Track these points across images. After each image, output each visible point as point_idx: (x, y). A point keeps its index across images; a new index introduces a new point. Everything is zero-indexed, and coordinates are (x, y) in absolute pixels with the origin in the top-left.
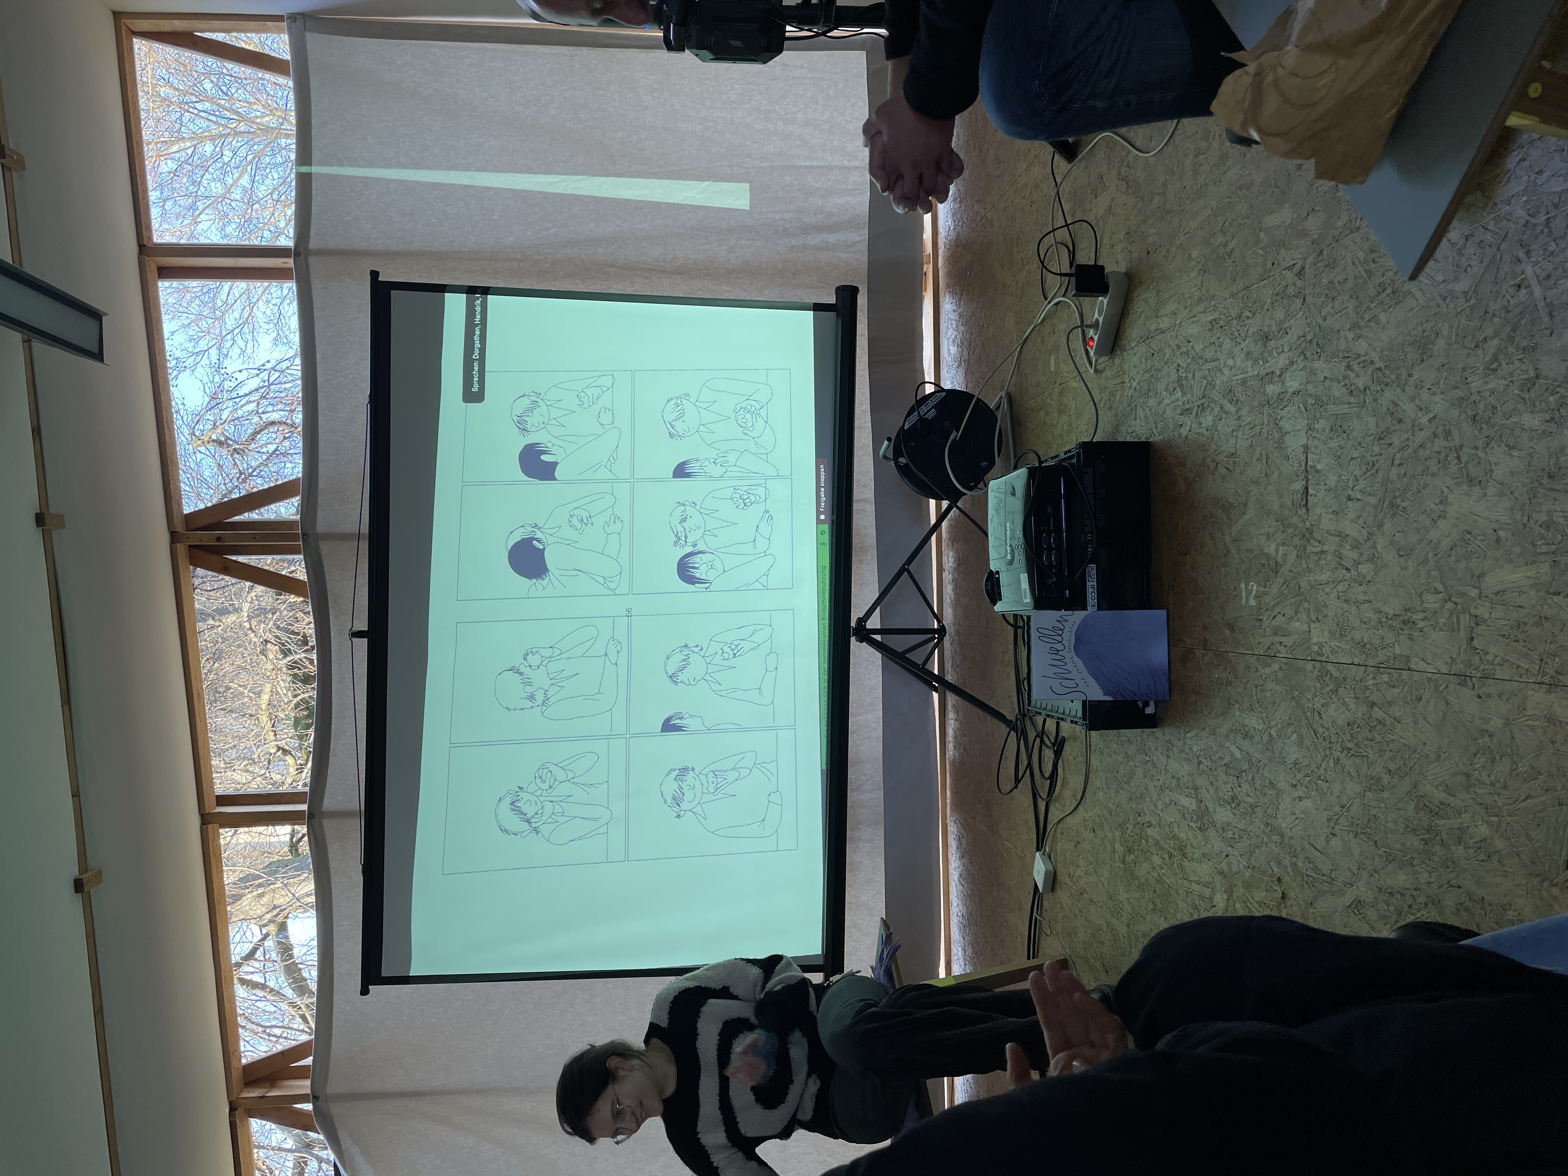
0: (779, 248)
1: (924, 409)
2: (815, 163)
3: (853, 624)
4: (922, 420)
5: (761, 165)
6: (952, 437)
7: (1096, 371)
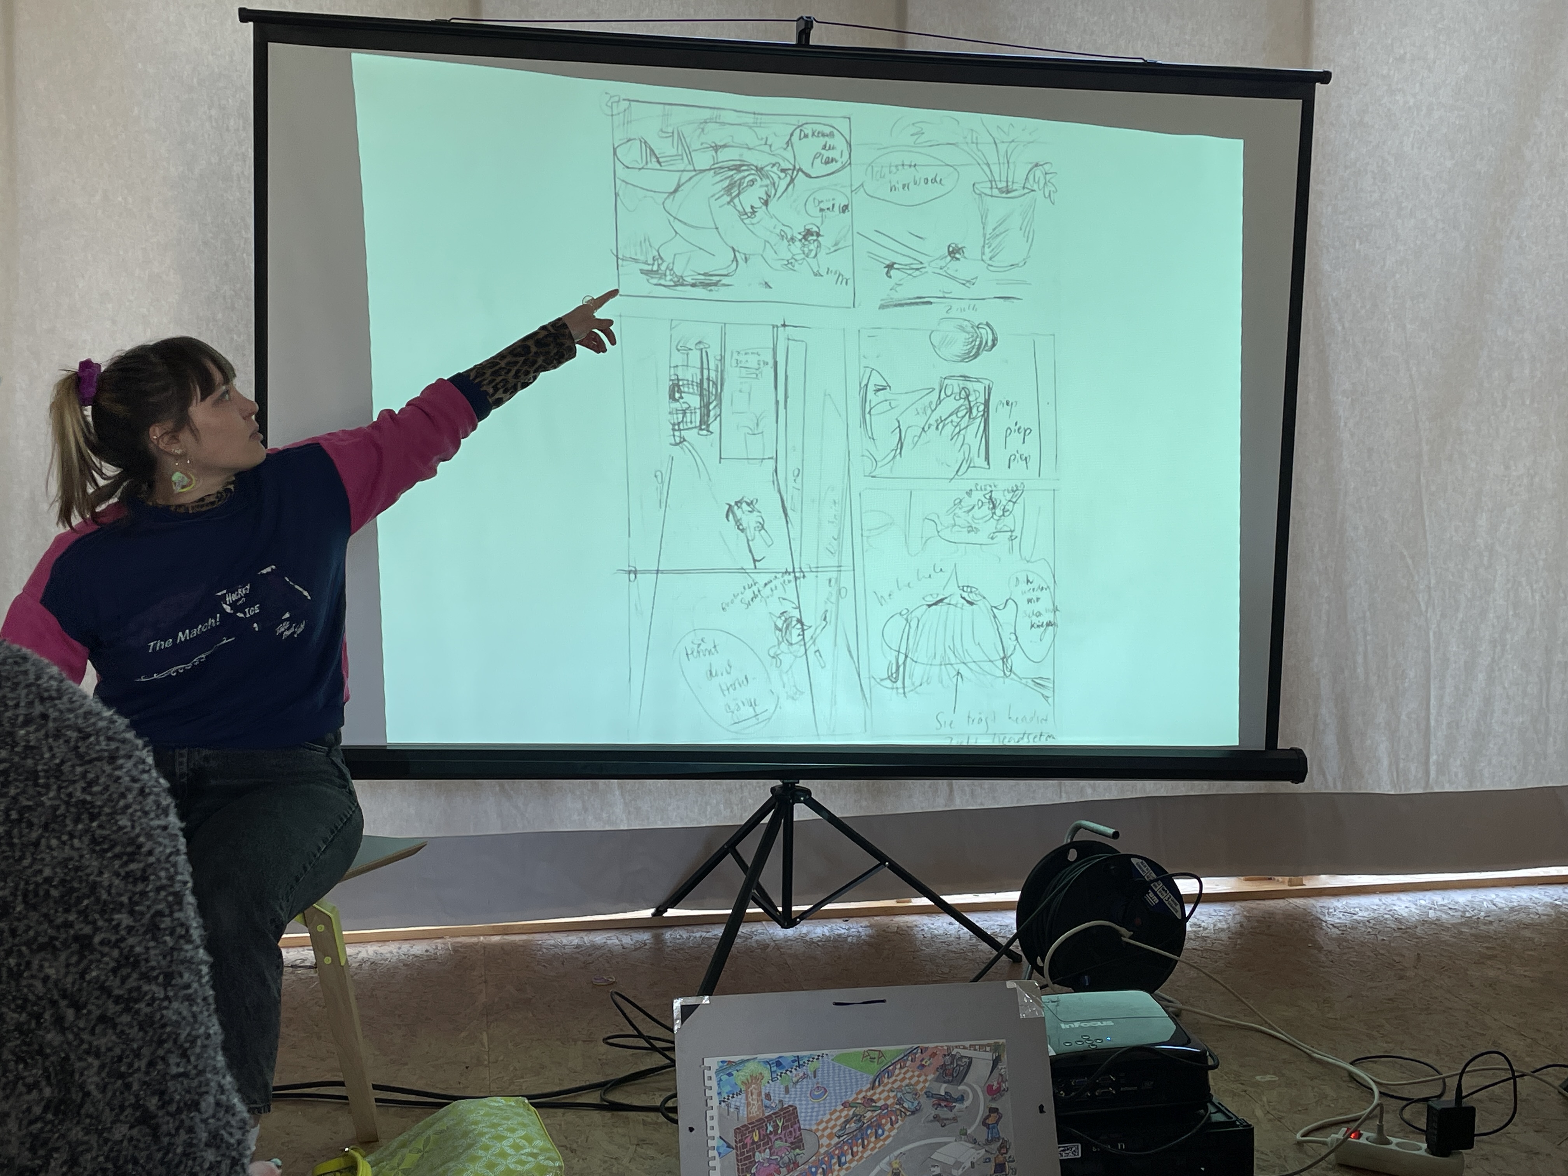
1: (1159, 887)
3: (802, 783)
4: (1146, 886)
6: (1123, 930)
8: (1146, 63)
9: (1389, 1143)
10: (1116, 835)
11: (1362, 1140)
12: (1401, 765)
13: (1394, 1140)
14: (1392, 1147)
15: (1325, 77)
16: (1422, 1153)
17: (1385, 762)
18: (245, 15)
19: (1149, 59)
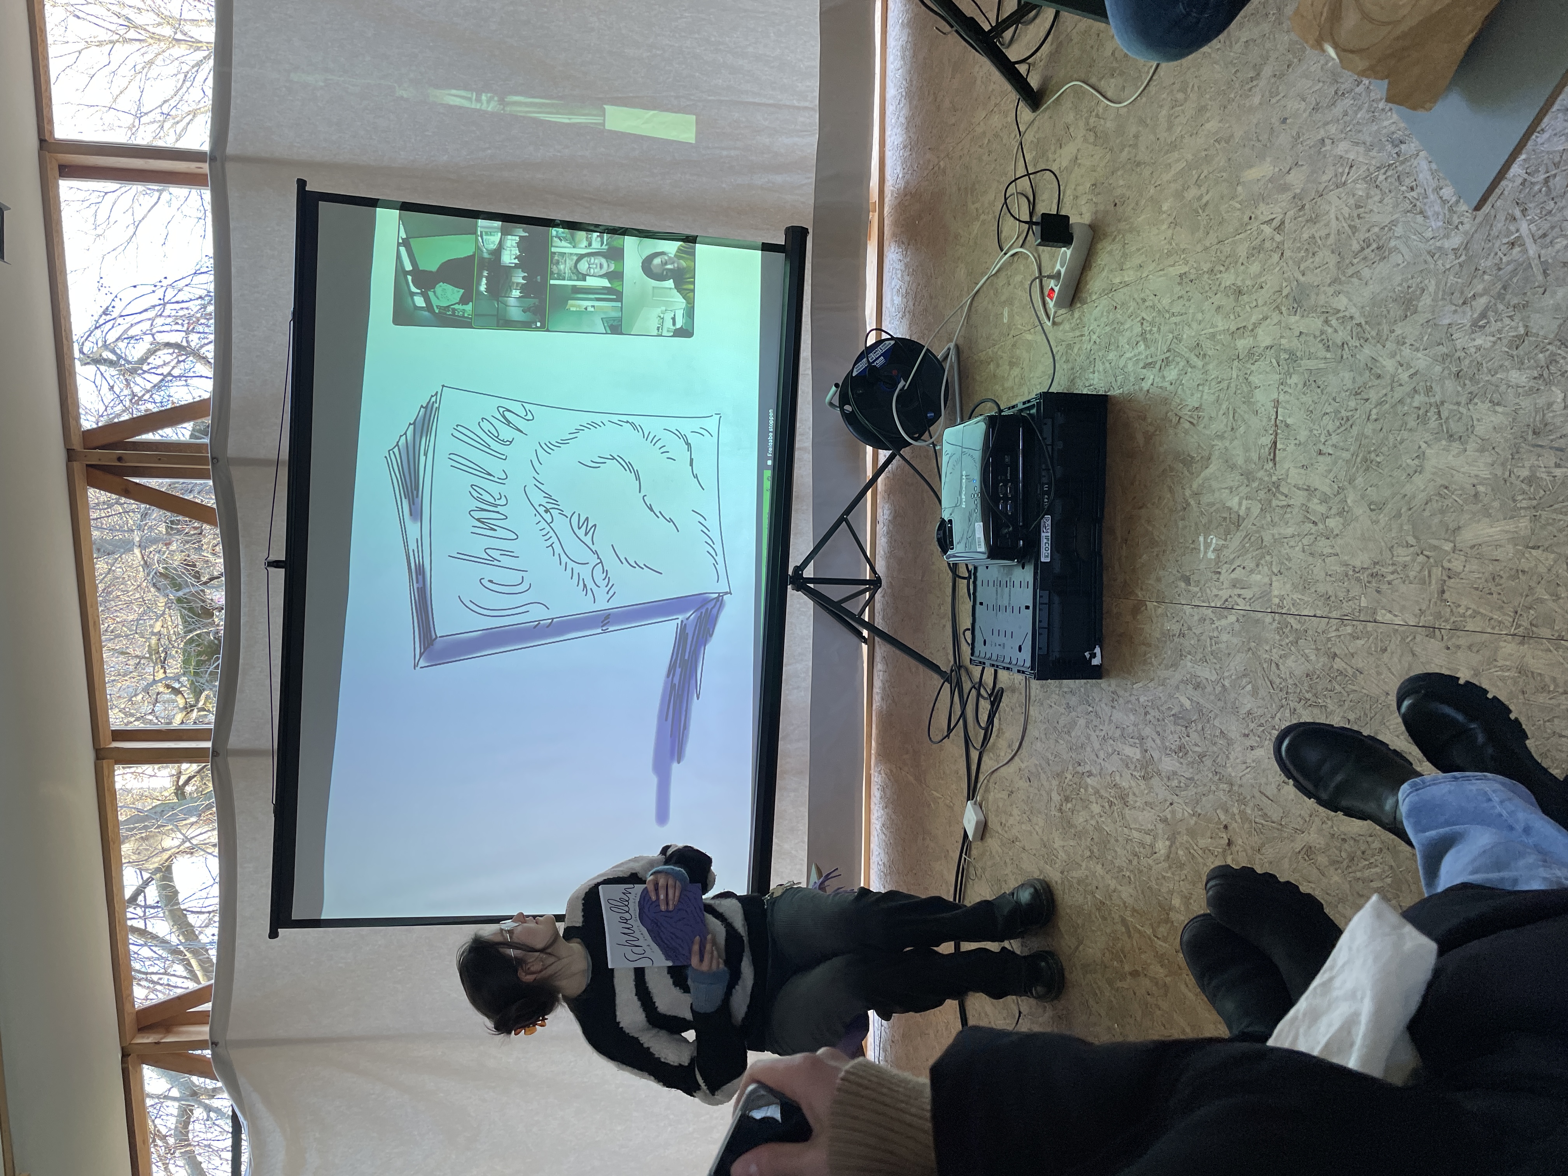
0: (724, 186)
1: (872, 356)
2: (764, 100)
3: (790, 573)
4: (871, 367)
5: (710, 98)
6: (900, 386)
7: (1054, 323)
8: (294, 319)
9: (1059, 273)
10: (837, 385)
11: (1057, 289)
12: (798, 127)
13: (1058, 267)
14: (1063, 271)
15: (302, 183)
16: (1069, 252)
17: (796, 139)
18: (273, 934)
19: (290, 317)
